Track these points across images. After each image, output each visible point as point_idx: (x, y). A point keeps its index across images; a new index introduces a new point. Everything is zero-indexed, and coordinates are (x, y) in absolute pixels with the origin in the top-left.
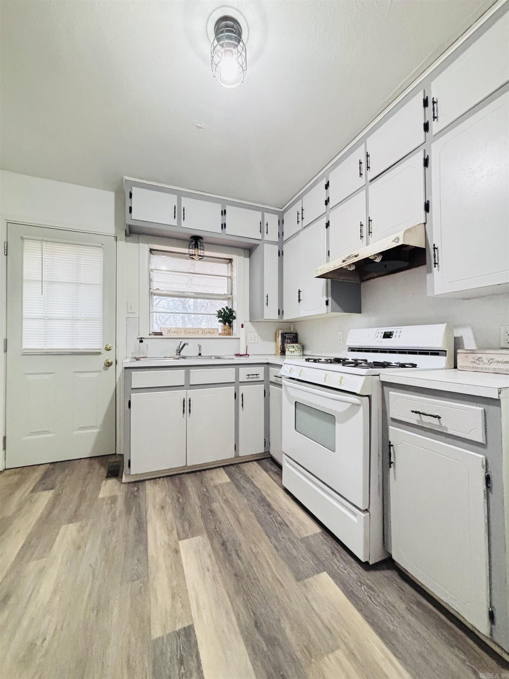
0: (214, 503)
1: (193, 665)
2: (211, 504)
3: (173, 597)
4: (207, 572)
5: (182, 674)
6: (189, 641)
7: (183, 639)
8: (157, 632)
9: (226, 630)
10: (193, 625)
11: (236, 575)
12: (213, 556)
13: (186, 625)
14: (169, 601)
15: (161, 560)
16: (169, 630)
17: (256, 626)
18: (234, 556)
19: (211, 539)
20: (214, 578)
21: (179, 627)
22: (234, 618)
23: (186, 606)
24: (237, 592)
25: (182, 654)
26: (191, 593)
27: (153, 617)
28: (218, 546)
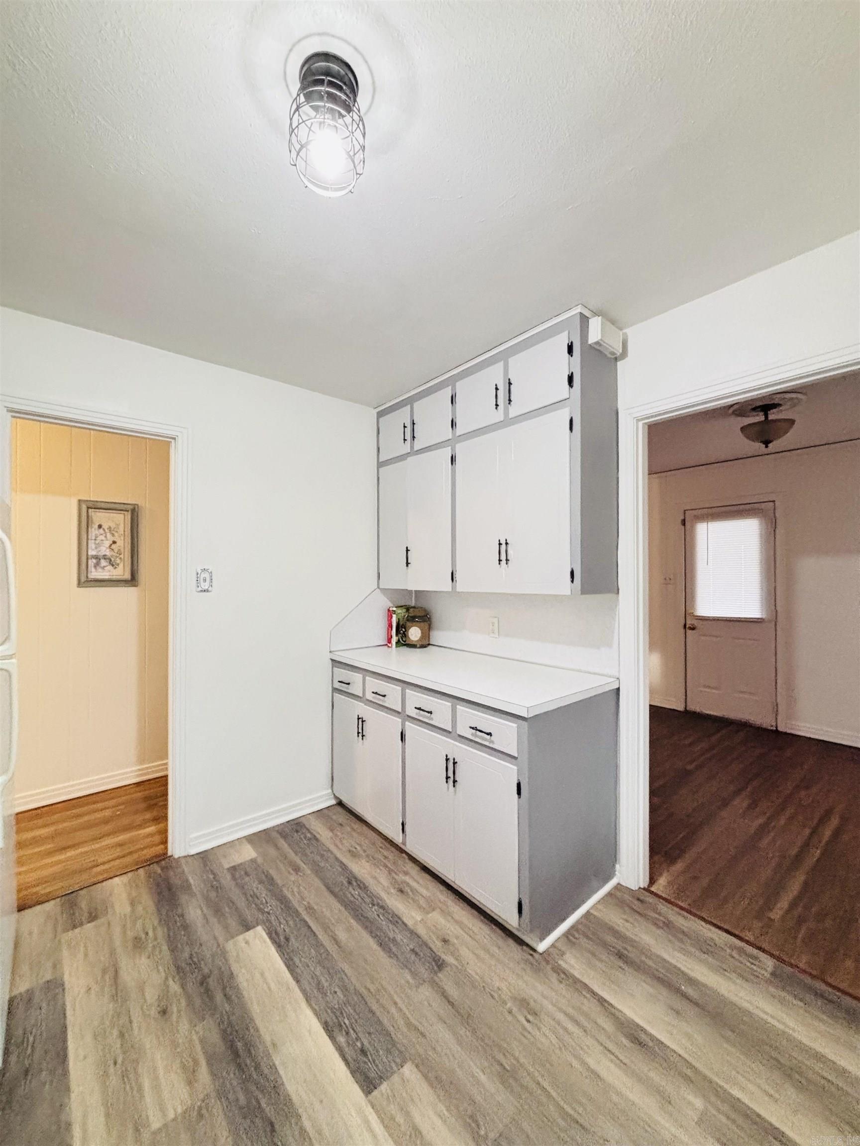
1: (349, 1052)
3: (416, 1129)
5: (357, 1041)
6: (363, 1074)
7: (372, 1075)
8: (408, 1070)
9: (317, 1106)
10: (366, 1096)
13: (375, 1093)
14: (418, 1119)
16: (396, 1078)
17: (272, 1124)
21: (384, 1087)
22: (307, 1124)
25: (366, 1058)
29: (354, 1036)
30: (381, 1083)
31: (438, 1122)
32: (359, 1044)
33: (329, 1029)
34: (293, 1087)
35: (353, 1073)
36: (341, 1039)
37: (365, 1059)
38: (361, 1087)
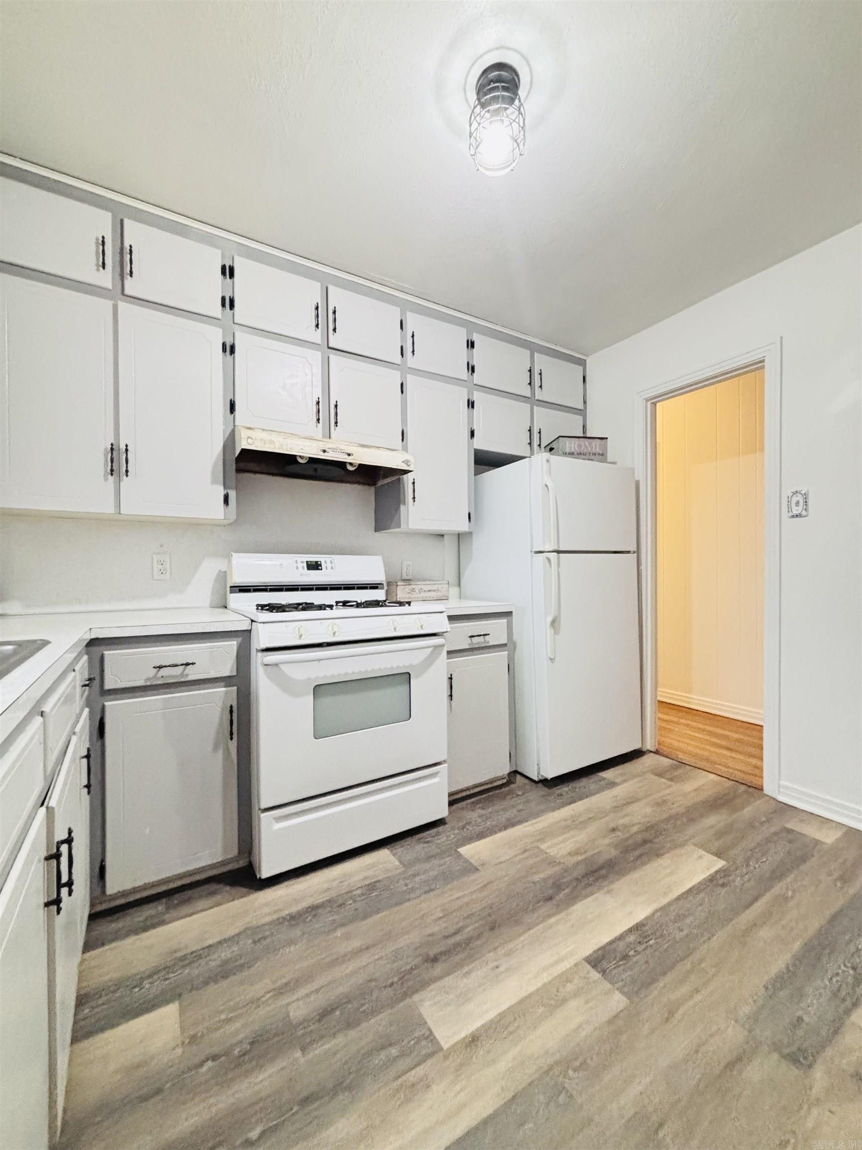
0: (291, 1014)
1: (621, 945)
2: (294, 1022)
3: (564, 1001)
4: (502, 969)
5: (635, 951)
6: (603, 957)
7: (605, 964)
8: (619, 1000)
9: (569, 924)
10: (584, 960)
11: (492, 929)
12: (466, 969)
13: (588, 967)
14: (573, 1004)
15: (502, 1065)
16: (607, 986)
17: (550, 899)
18: (458, 938)
19: (424, 985)
20: (508, 954)
21: (596, 975)
22: (553, 920)
23: (565, 978)
24: (517, 923)
25: (620, 959)
26: (545, 978)
27: (605, 1017)
28: (439, 968)
29: (639, 948)
30: (599, 972)
31: (573, 1025)
32: (632, 953)
33: (638, 927)
34: (579, 908)
35: (602, 948)
36: (631, 938)
37: (618, 959)
38: (591, 955)
